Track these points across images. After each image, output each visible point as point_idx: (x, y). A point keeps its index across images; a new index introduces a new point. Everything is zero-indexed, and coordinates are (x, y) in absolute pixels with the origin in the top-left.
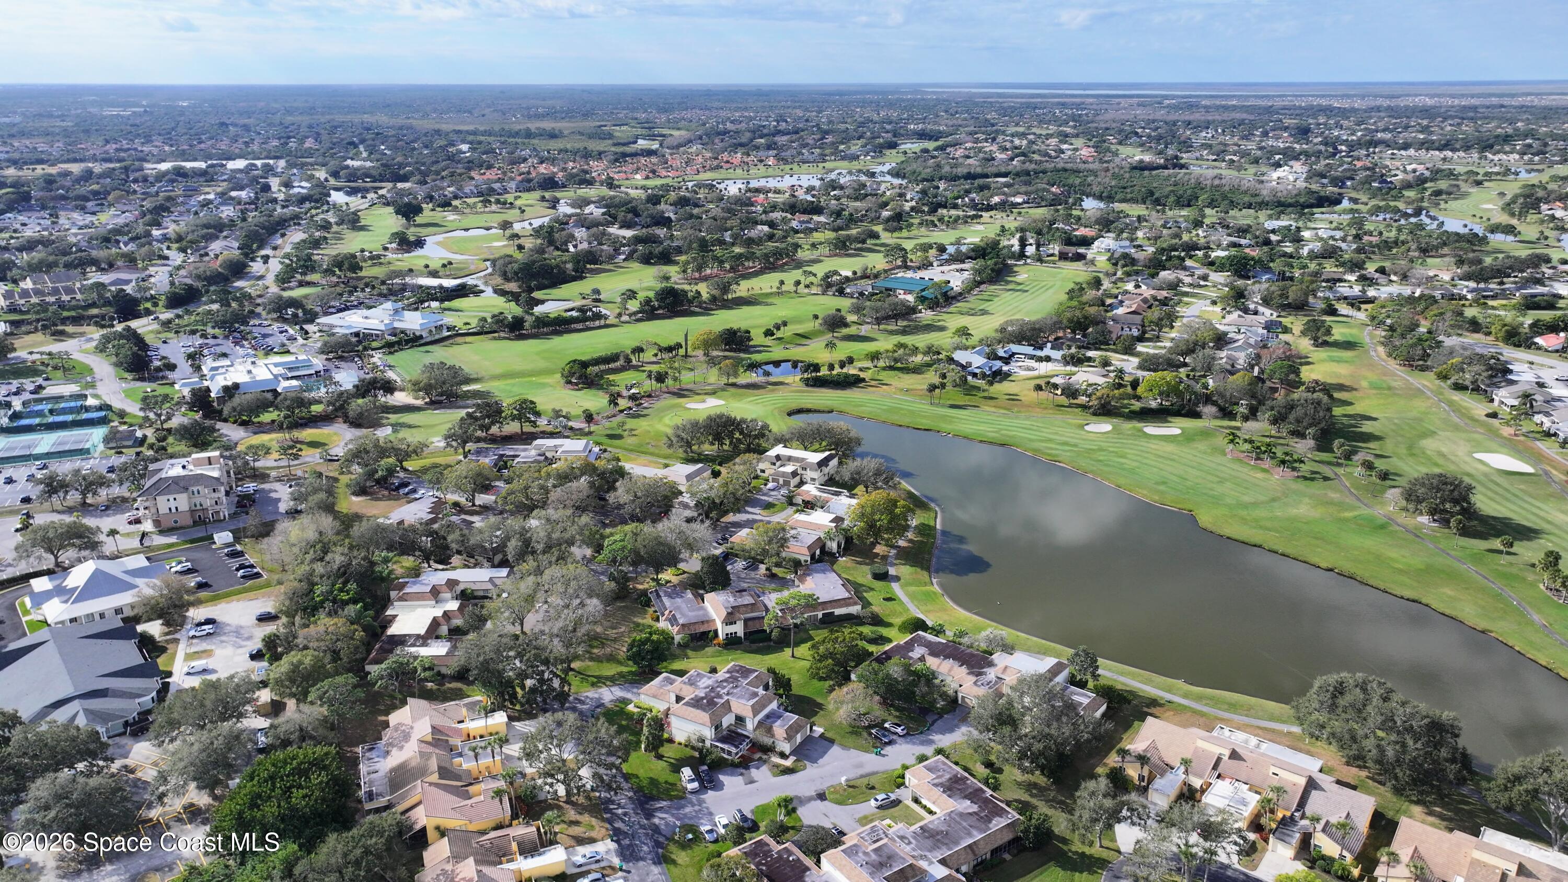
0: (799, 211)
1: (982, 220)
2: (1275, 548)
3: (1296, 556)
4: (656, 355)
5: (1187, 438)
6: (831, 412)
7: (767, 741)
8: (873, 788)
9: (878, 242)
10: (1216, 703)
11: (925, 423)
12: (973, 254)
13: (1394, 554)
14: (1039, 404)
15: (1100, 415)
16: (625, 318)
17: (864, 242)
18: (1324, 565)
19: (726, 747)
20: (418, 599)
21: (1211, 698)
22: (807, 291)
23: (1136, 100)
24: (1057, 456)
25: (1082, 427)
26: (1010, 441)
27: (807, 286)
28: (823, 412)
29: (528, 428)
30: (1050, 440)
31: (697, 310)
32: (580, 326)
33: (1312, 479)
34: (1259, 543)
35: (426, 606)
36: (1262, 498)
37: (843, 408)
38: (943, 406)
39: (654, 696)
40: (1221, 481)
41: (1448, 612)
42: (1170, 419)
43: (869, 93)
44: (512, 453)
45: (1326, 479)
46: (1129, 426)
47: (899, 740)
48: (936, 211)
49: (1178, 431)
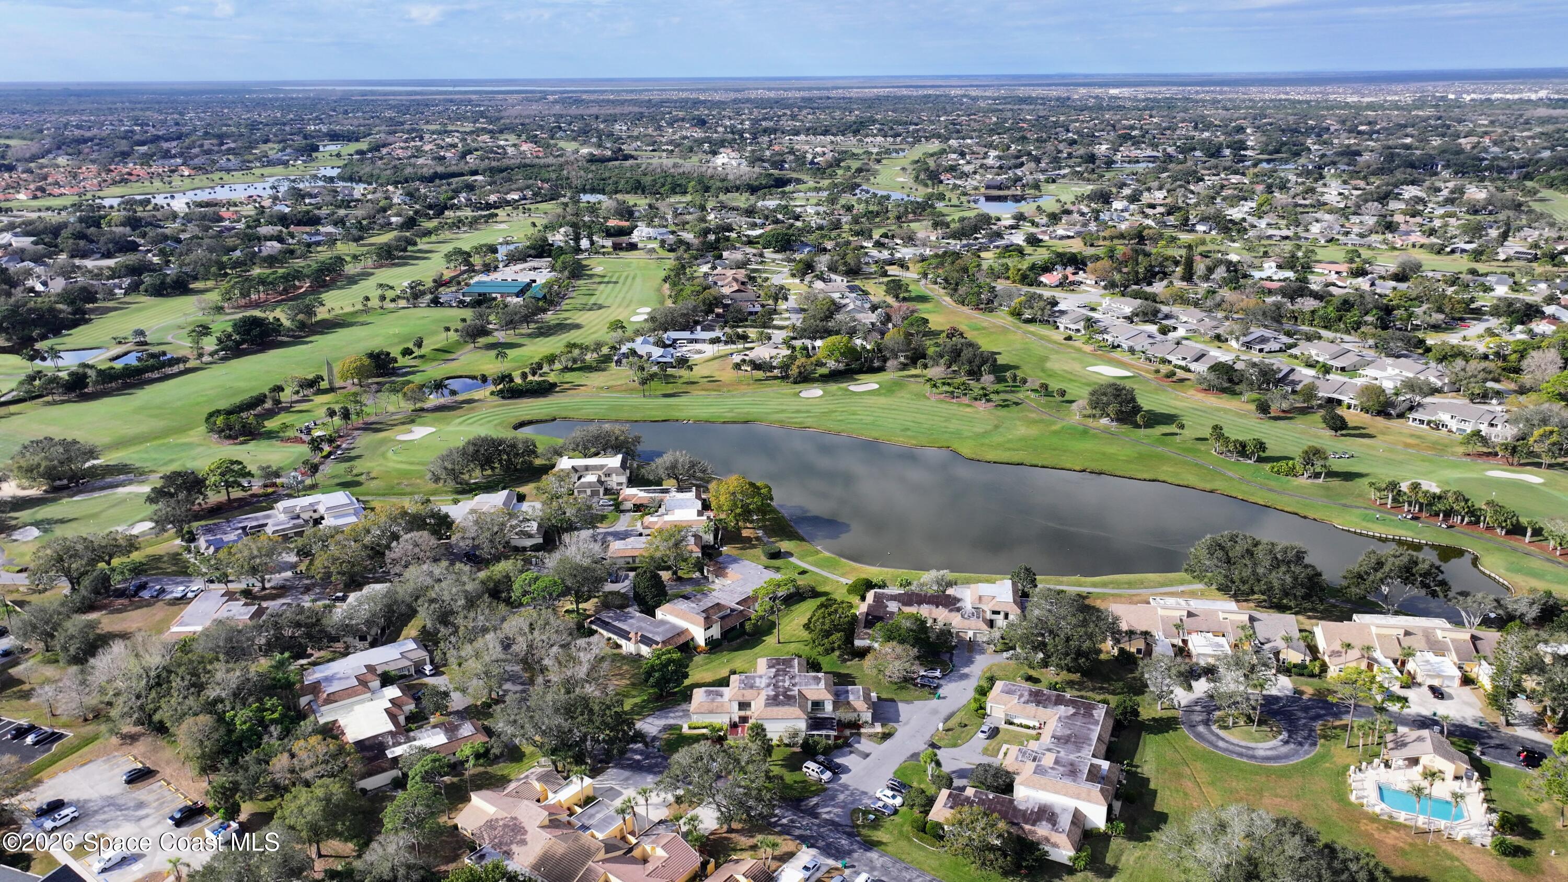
0: (292, 223)
1: (498, 219)
2: (1034, 462)
3: (1053, 465)
4: (297, 392)
5: (888, 390)
6: (554, 419)
7: (848, 716)
8: (966, 725)
9: (416, 248)
10: (1118, 585)
11: (659, 415)
12: (532, 252)
13: (1111, 449)
14: (739, 382)
15: (799, 382)
16: (206, 359)
17: (405, 250)
18: (1078, 468)
19: (824, 732)
20: (350, 696)
21: (1112, 583)
22: (393, 305)
23: (520, 96)
24: (801, 423)
25: (797, 395)
26: (750, 418)
27: (393, 300)
28: (546, 421)
29: (236, 494)
30: (783, 411)
31: (285, 339)
32: (156, 375)
33: (1007, 406)
34: (1020, 461)
35: (362, 701)
36: (989, 427)
37: (564, 414)
38: (656, 397)
39: (711, 712)
40: (948, 420)
41: (1181, 483)
42: (857, 377)
43: (221, 92)
44: (254, 524)
45: (1017, 404)
46: (833, 387)
47: (941, 682)
48: (443, 213)
49: (876, 386)
